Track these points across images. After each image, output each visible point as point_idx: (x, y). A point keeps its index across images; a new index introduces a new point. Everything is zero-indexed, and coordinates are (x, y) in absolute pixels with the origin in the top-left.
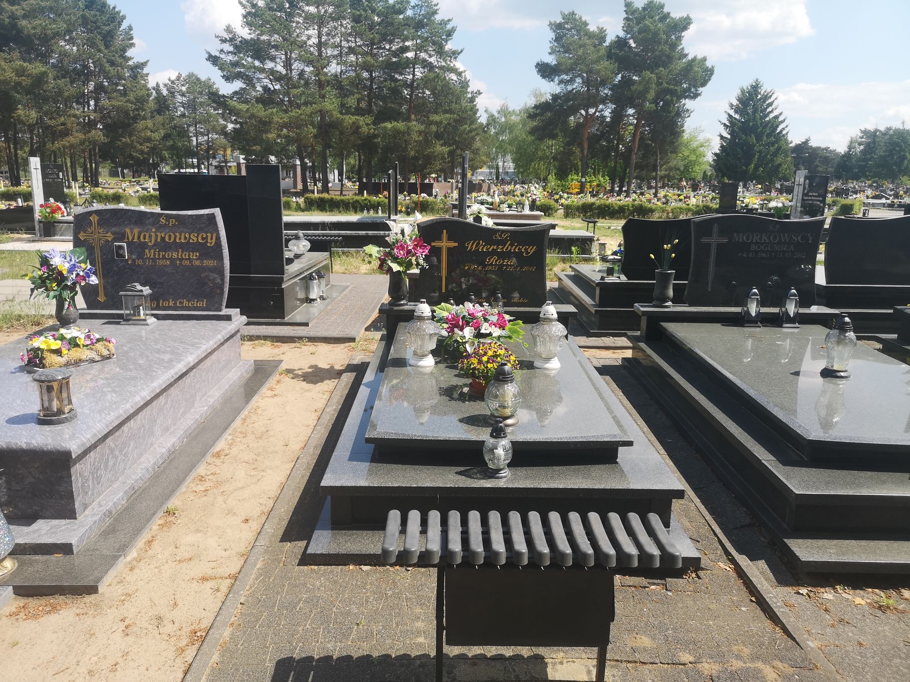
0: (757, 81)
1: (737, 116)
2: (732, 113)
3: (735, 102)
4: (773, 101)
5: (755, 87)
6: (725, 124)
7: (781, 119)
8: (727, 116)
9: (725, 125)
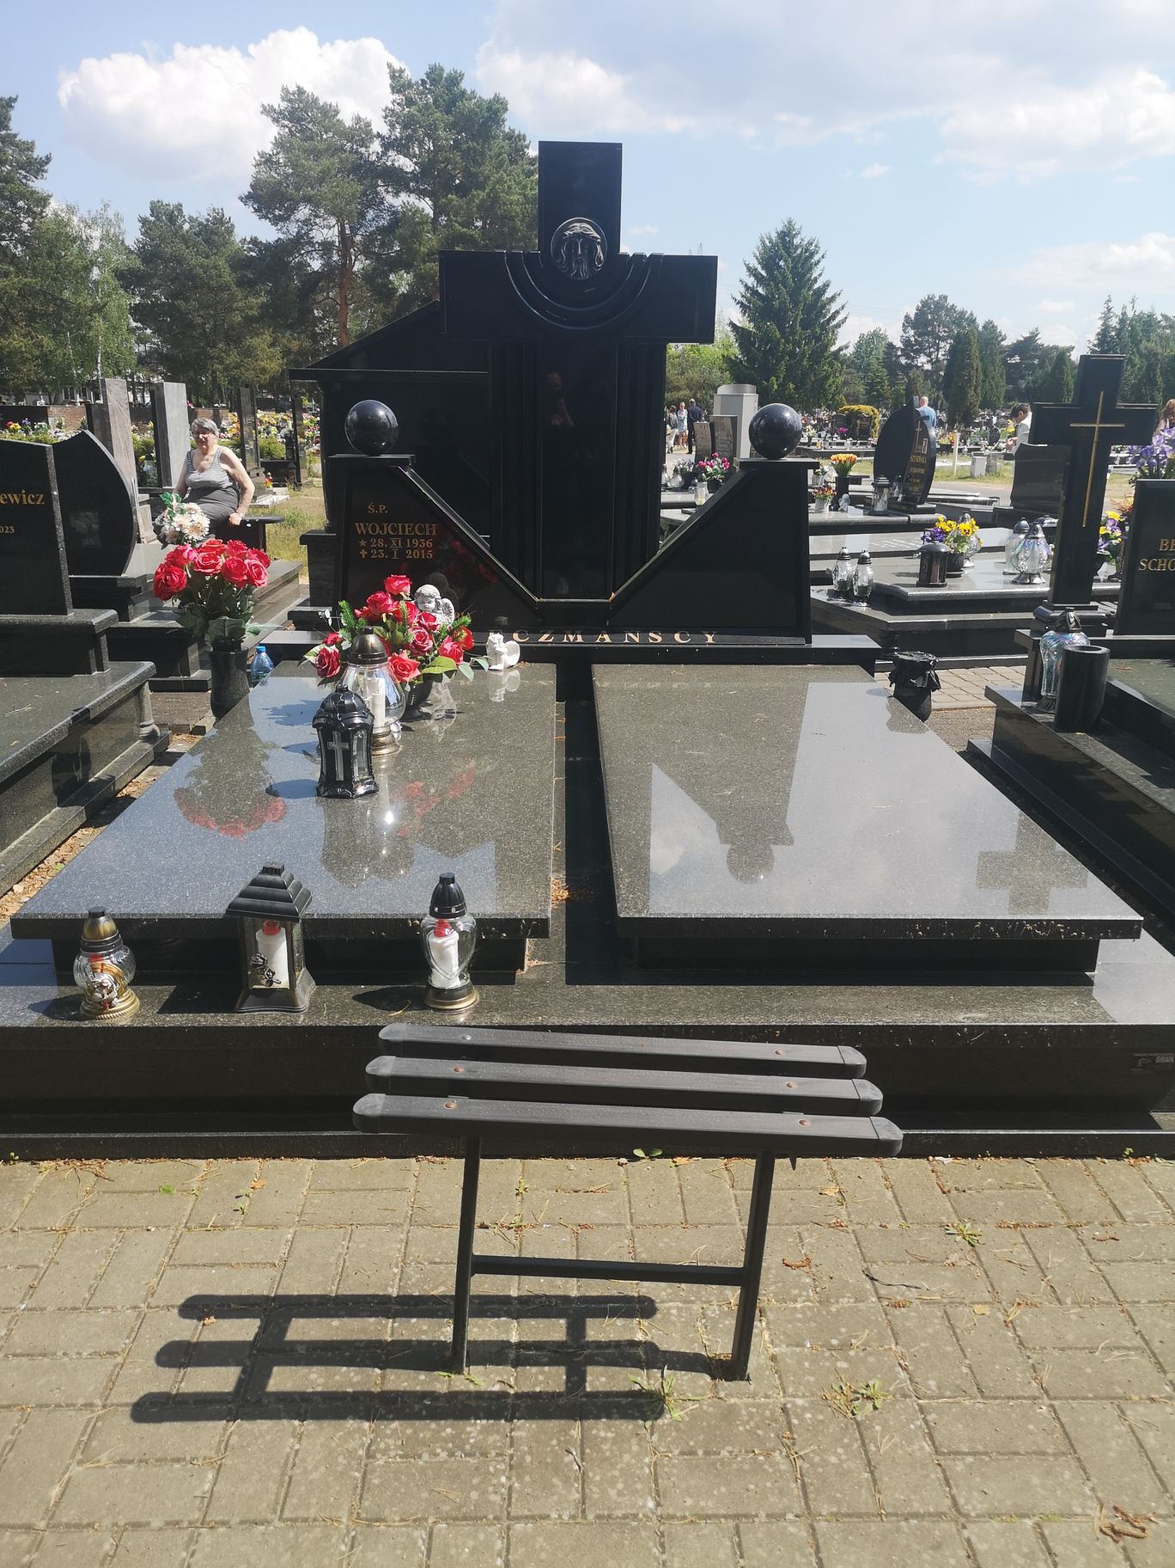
0: (790, 223)
1: (761, 290)
2: (751, 281)
3: (754, 263)
4: (819, 261)
5: (786, 236)
6: (742, 303)
7: (828, 294)
8: (743, 290)
9: (742, 305)
